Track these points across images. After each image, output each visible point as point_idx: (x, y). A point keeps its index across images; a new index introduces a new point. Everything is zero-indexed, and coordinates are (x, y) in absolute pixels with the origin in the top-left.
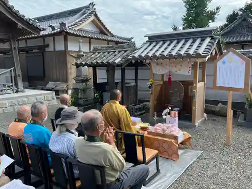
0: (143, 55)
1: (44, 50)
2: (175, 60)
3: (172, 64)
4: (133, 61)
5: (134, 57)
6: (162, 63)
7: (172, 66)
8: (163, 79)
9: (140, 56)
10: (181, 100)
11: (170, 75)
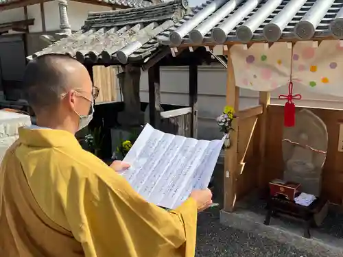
0: (204, 31)
1: (27, 30)
2: (315, 44)
3: (301, 61)
4: (174, 51)
5: (174, 36)
6: (264, 58)
7: (302, 68)
8: (263, 104)
9: (194, 34)
10: (316, 168)
11: (290, 97)
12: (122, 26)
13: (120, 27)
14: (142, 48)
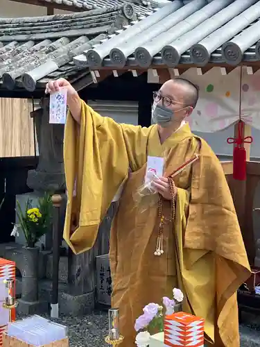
12: (41, 40)
13: (37, 41)
14: (57, 70)
